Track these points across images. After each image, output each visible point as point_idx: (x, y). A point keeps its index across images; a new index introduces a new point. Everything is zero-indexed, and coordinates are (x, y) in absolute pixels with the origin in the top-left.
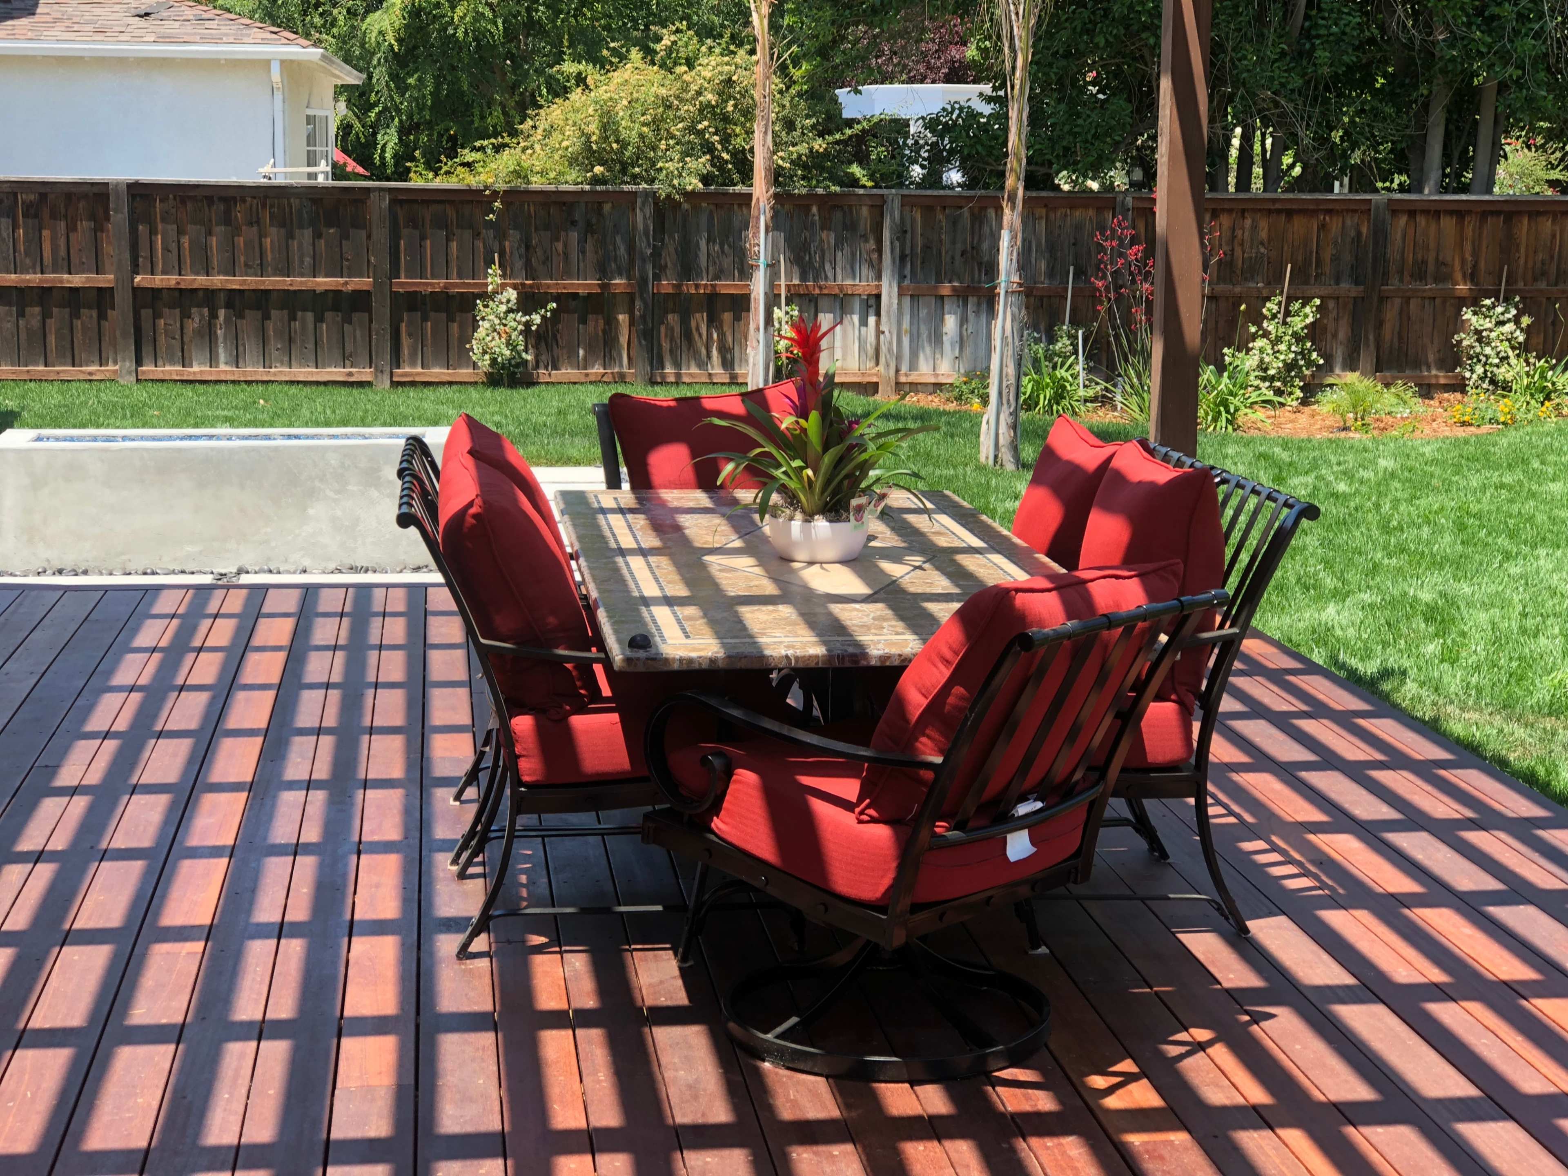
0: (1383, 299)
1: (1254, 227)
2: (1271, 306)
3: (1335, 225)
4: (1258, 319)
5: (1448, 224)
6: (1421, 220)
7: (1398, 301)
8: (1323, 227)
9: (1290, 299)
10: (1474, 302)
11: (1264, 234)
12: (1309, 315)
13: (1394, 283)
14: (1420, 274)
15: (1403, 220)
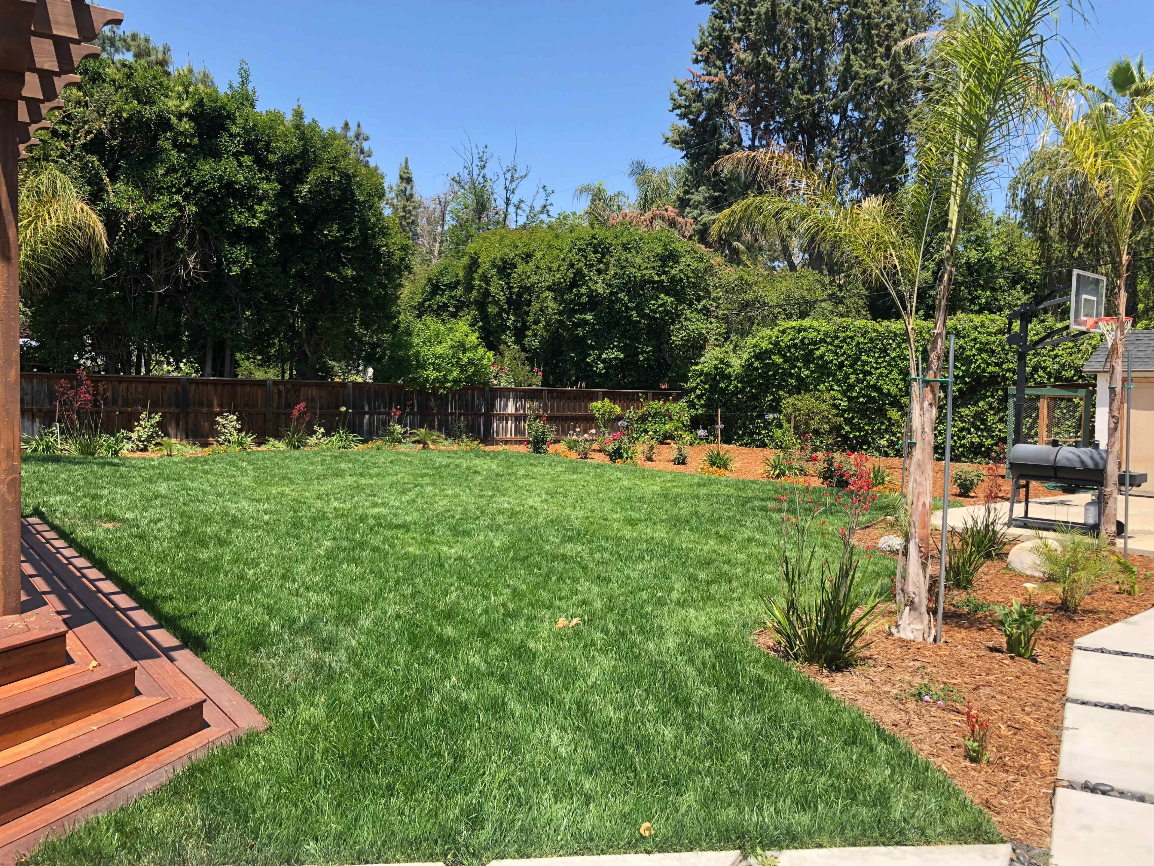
0: (187, 413)
1: (136, 387)
2: (143, 415)
3: (168, 387)
4: (138, 420)
5: (211, 387)
6: (201, 386)
7: (193, 415)
8: (163, 388)
9: (150, 414)
10: (220, 414)
11: (140, 390)
12: (157, 418)
13: (191, 409)
14: (201, 405)
15: (194, 386)
